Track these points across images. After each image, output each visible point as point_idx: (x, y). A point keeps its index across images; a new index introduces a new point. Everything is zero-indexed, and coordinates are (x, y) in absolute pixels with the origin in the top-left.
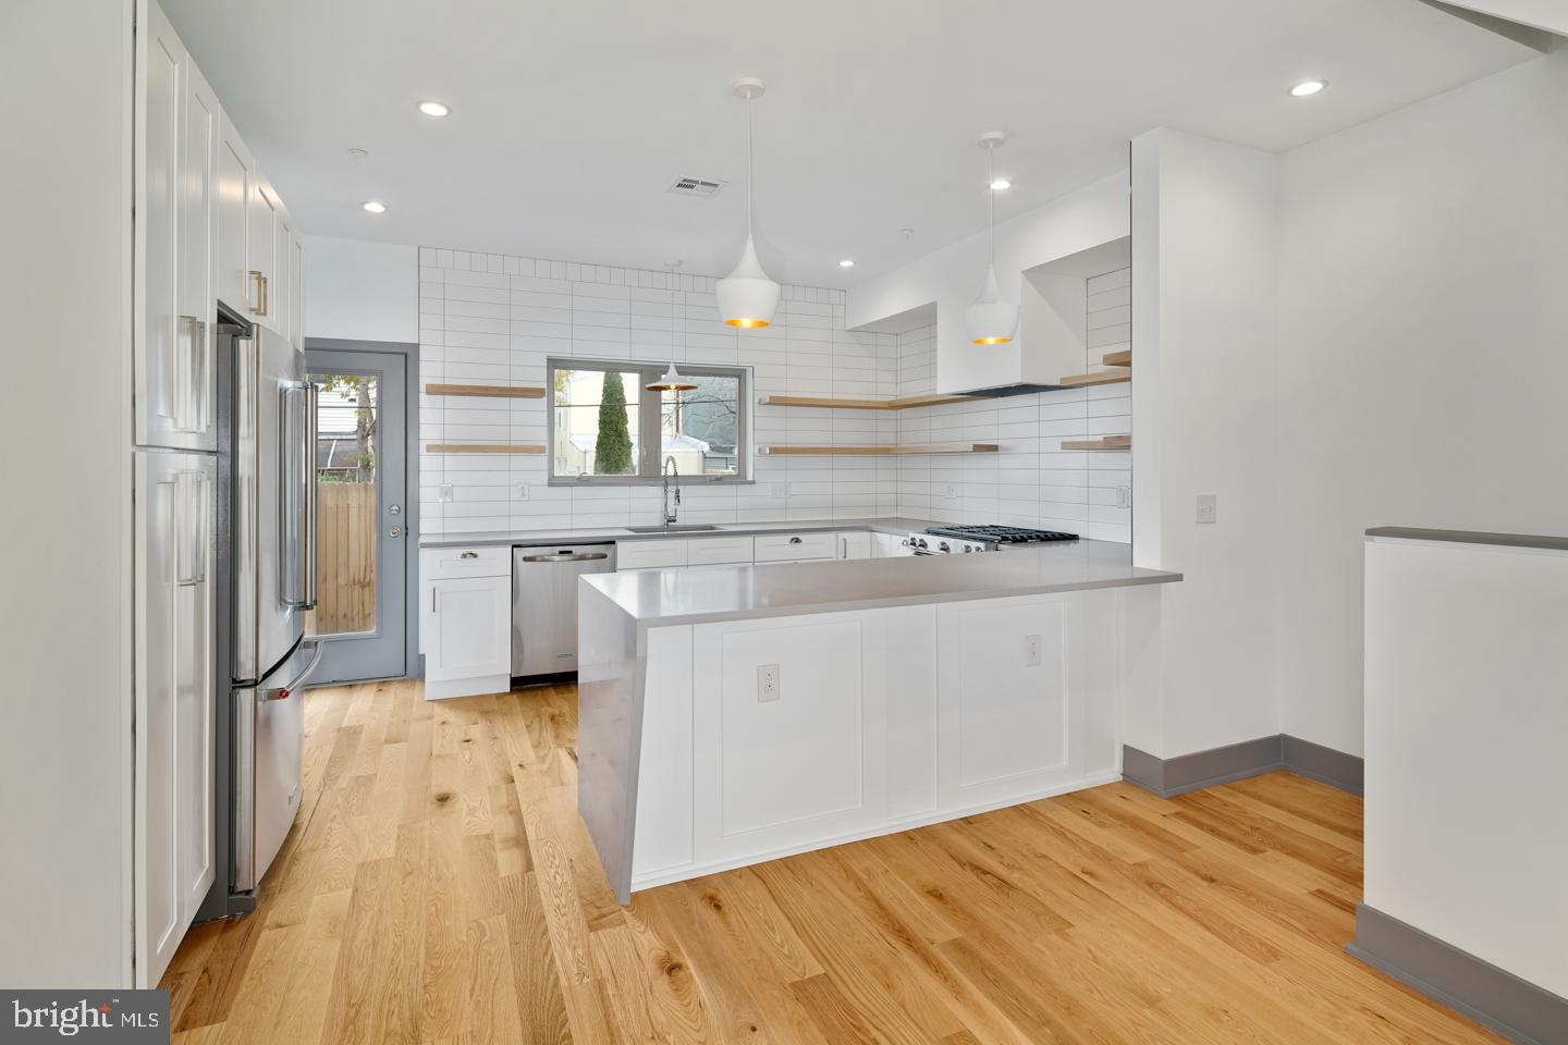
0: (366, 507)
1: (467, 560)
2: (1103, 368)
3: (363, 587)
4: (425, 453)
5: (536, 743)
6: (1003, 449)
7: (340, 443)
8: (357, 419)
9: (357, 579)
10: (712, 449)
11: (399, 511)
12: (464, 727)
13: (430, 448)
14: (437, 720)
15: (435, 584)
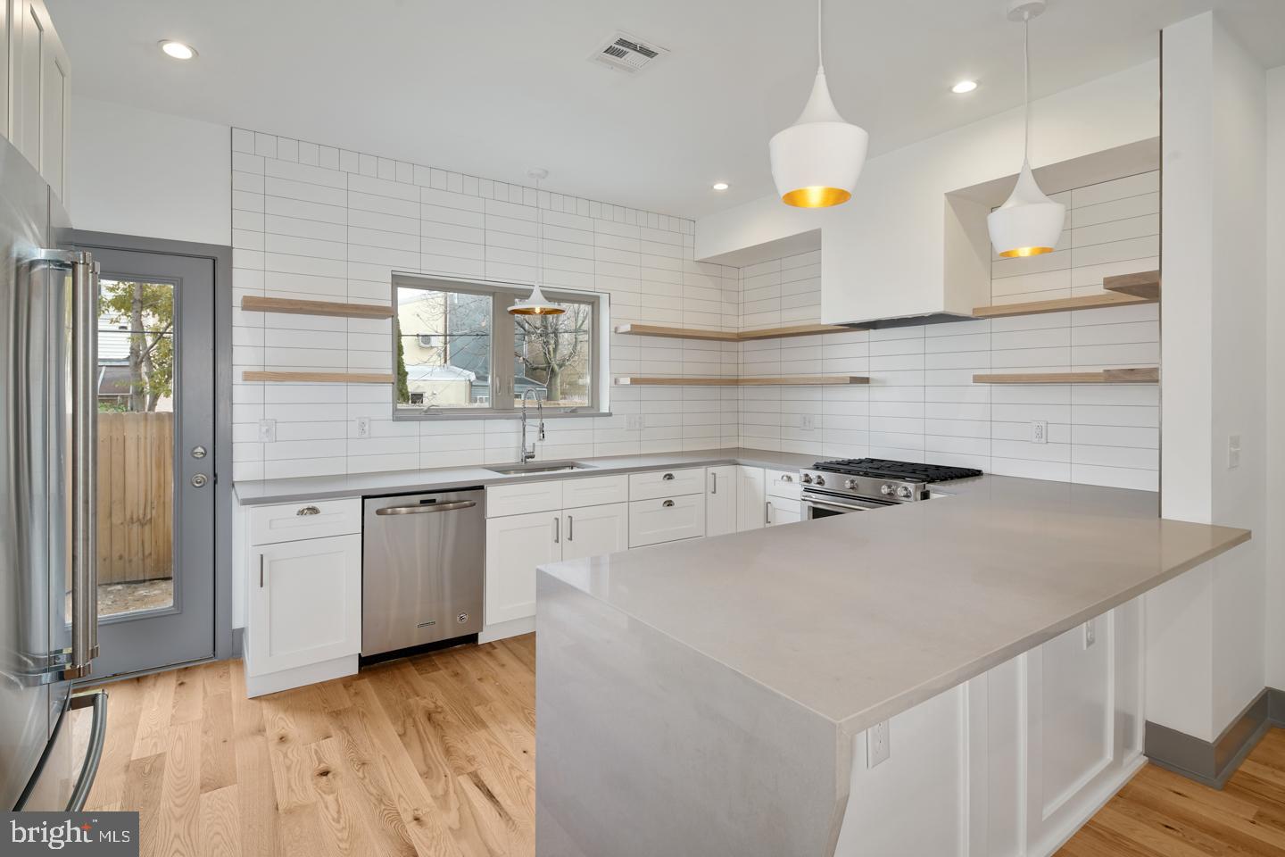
0: (146, 438)
1: (303, 517)
2: (1103, 291)
3: (143, 525)
4: (241, 382)
5: (424, 769)
6: (876, 381)
7: (109, 369)
8: (129, 346)
9: (135, 517)
10: (477, 378)
11: (205, 454)
12: (313, 746)
13: (249, 377)
14: (272, 734)
15: (263, 550)
